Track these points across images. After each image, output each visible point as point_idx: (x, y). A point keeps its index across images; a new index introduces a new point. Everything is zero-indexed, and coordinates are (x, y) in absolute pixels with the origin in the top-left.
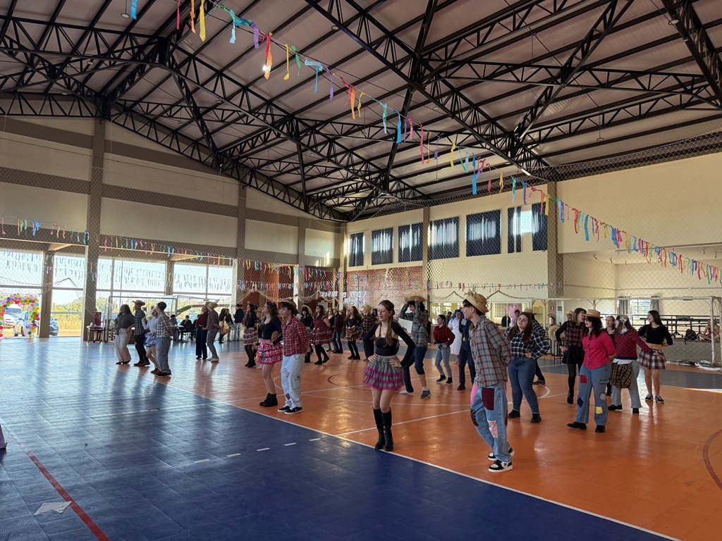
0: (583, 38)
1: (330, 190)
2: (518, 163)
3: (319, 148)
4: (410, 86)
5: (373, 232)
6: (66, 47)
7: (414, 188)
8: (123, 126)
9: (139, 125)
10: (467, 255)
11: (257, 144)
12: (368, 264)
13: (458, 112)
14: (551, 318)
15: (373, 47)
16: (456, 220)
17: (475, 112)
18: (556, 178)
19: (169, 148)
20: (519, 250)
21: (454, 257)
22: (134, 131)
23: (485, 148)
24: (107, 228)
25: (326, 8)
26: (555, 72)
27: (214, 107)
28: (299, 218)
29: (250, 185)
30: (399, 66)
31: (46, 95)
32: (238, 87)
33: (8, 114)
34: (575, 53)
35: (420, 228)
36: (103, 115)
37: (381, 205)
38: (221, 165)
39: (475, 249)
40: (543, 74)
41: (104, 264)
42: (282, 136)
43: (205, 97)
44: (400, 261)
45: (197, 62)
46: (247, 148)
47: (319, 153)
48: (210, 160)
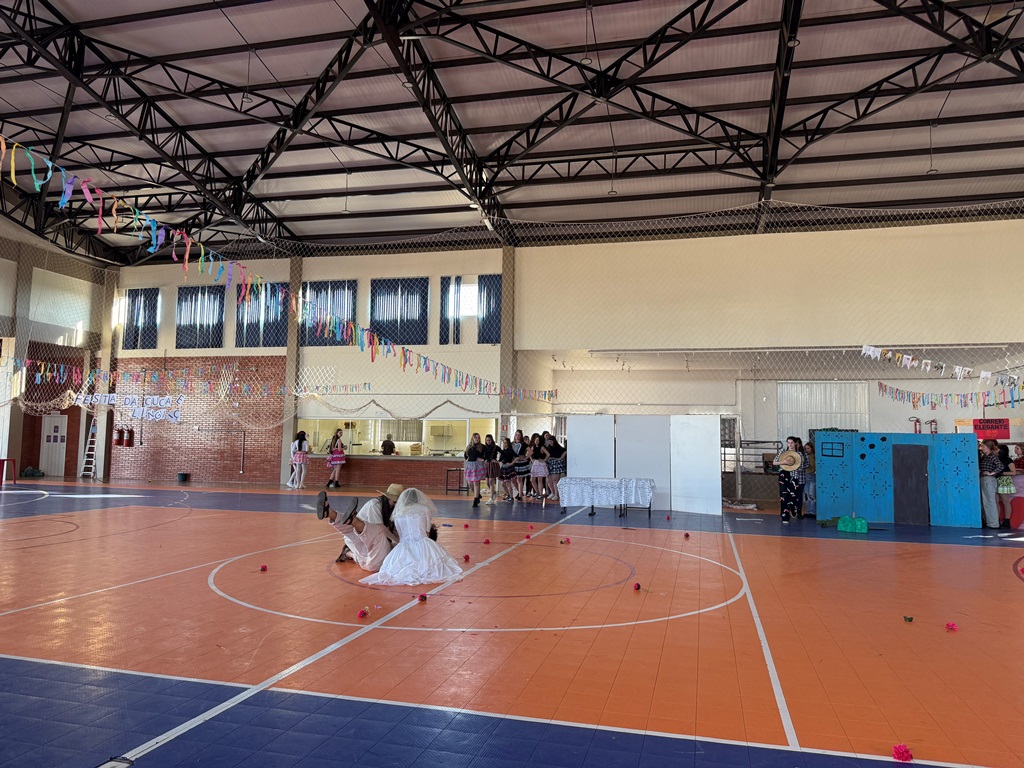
2: (483, 206)
3: (125, 108)
5: (180, 289)
7: (280, 221)
12: (166, 346)
16: (353, 285)
18: (514, 241)
23: (441, 175)
28: (20, 244)
34: (628, 55)
35: (284, 290)
37: (206, 243)
39: (385, 332)
44: (239, 344)
47: (123, 118)
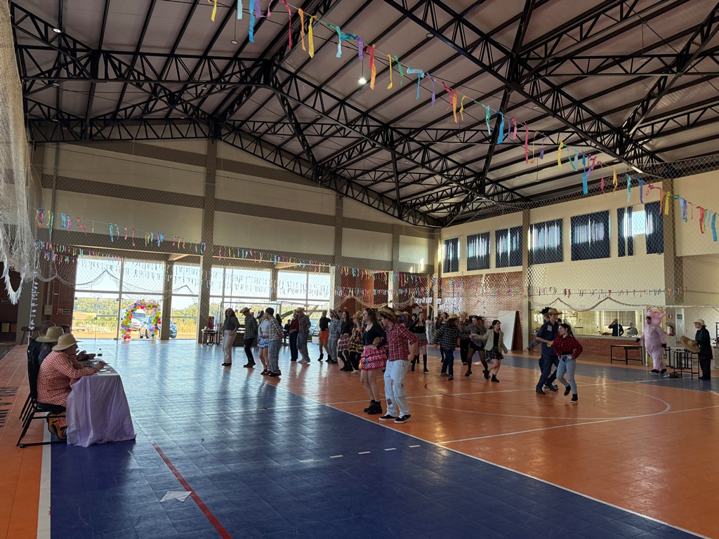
0: (702, 21)
1: (424, 197)
2: (627, 160)
3: (414, 155)
4: (507, 87)
5: (468, 237)
6: (184, 75)
7: (512, 190)
8: (232, 145)
9: (246, 143)
10: (573, 259)
11: (354, 155)
12: (463, 270)
13: (559, 110)
14: (669, 328)
15: (468, 51)
17: (578, 109)
18: (673, 174)
19: (273, 163)
20: (631, 253)
21: (557, 261)
22: (242, 149)
23: (591, 146)
24: (219, 239)
25: (420, 17)
26: (669, 61)
27: (314, 122)
28: (393, 225)
29: (346, 195)
30: (496, 68)
31: (167, 120)
32: (336, 102)
33: (136, 139)
34: (692, 39)
35: (520, 233)
36: (215, 136)
37: (477, 210)
38: (320, 178)
39: (580, 252)
40: (656, 64)
41: (216, 271)
42: (377, 146)
43: (306, 113)
44: (498, 266)
45: (298, 80)
46: (344, 159)
47: (413, 160)
48: (310, 173)
